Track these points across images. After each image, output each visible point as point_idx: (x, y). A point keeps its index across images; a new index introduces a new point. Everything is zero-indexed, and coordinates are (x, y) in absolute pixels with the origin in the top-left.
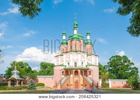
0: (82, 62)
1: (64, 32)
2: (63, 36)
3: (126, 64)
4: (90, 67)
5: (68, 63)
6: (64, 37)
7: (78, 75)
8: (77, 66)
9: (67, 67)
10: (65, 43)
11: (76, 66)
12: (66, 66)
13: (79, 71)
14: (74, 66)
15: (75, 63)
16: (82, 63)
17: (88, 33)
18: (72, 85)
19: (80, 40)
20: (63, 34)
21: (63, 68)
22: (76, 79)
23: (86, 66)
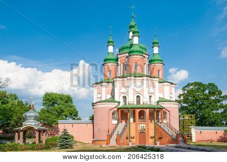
0: (150, 95)
1: (111, 40)
2: (108, 46)
3: (213, 98)
4: (165, 105)
5: (125, 97)
6: (111, 49)
8: (141, 103)
9: (121, 104)
10: (113, 60)
11: (138, 102)
12: (119, 103)
13: (147, 111)
14: (135, 103)
15: (138, 96)
16: (150, 97)
17: (155, 43)
18: (134, 137)
19: (144, 55)
20: (109, 42)
21: (114, 106)
22: (142, 126)
23: (158, 102)
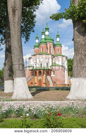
0: (47, 63)
2: (36, 40)
7: (41, 74)
8: (42, 67)
9: (35, 68)
12: (33, 67)
13: (42, 71)
14: (40, 67)
15: (41, 64)
17: (58, 36)
21: (31, 69)
22: (40, 78)
